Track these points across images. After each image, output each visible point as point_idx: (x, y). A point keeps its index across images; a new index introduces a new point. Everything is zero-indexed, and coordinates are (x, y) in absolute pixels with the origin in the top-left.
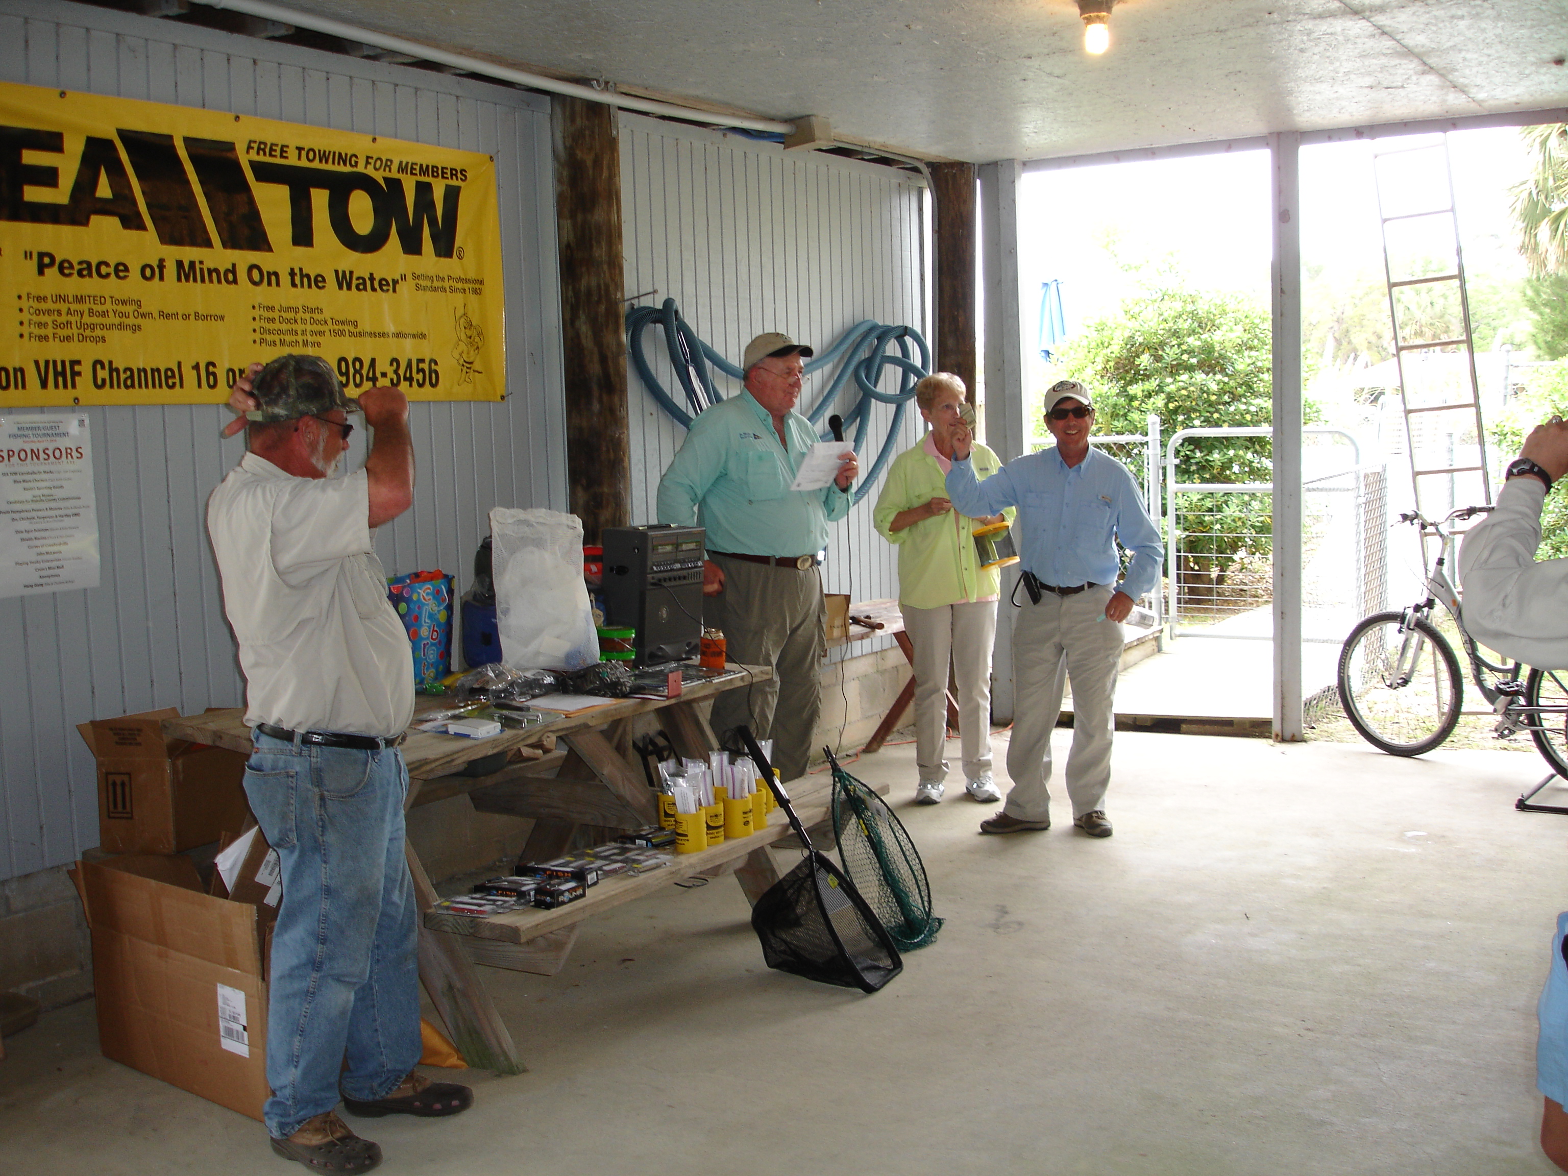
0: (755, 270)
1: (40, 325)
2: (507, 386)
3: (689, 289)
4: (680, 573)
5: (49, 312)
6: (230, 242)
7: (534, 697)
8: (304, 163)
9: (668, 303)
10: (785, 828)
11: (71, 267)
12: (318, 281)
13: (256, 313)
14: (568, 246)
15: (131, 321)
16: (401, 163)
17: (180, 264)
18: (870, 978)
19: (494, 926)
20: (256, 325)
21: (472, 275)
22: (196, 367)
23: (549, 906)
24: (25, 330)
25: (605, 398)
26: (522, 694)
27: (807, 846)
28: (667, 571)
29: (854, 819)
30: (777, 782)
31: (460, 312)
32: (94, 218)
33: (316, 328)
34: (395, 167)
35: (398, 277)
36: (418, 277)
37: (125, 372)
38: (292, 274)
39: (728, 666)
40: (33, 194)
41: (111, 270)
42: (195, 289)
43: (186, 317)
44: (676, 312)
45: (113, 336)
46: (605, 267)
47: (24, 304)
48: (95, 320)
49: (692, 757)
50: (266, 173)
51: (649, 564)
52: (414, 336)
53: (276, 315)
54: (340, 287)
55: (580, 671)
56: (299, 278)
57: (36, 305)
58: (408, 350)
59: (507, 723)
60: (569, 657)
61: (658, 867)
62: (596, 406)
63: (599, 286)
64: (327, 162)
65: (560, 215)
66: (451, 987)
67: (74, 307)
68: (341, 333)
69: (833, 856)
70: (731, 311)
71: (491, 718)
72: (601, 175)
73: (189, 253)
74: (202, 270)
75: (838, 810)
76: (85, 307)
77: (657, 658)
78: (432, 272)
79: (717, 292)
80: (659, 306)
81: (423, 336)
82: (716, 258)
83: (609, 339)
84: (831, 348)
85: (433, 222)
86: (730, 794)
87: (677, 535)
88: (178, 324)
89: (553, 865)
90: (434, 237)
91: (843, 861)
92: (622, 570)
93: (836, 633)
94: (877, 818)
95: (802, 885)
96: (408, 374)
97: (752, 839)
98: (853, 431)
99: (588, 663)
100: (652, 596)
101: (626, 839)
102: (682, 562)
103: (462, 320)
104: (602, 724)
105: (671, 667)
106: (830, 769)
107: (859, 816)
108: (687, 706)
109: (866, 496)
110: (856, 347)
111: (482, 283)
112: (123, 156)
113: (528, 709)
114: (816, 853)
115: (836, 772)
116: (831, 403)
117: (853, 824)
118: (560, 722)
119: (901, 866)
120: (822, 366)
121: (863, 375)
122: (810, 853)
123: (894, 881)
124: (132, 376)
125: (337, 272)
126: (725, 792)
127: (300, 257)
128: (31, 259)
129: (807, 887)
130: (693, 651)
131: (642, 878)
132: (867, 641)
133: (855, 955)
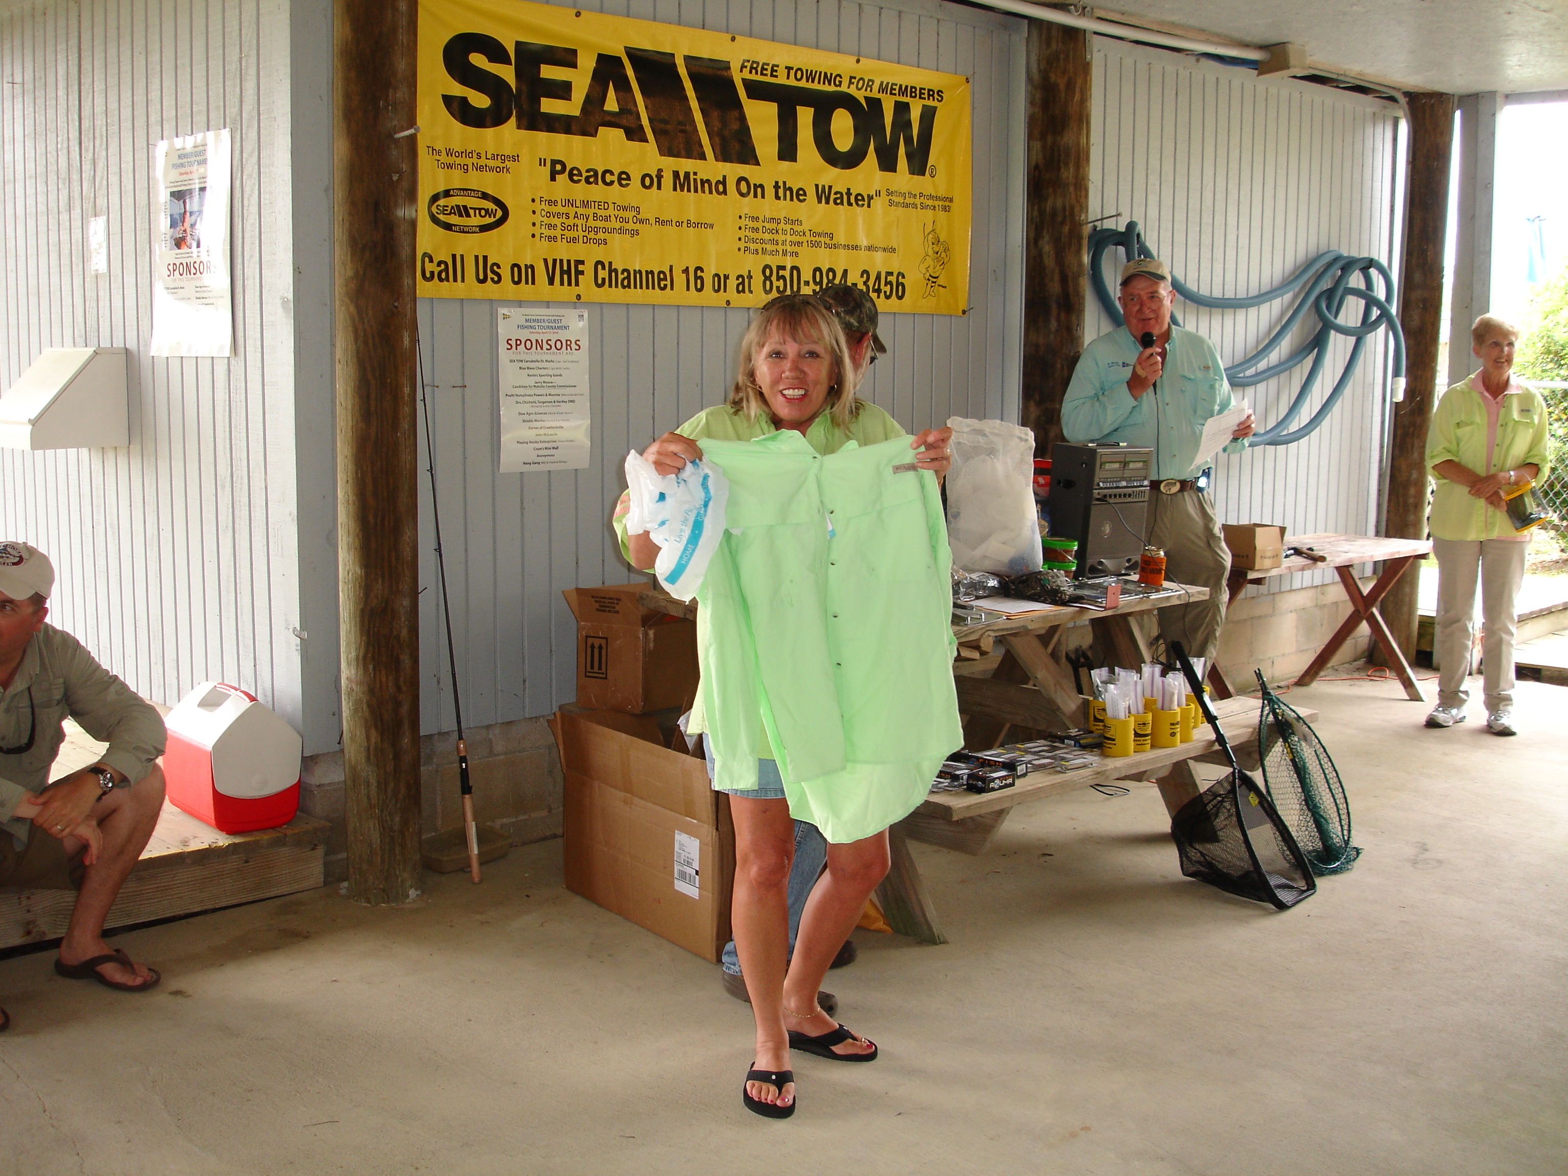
0: (1220, 196)
1: (550, 226)
2: (969, 302)
3: (1153, 213)
4: (1125, 490)
5: (559, 215)
6: (724, 155)
7: (978, 598)
8: (792, 82)
9: (1131, 226)
10: (1211, 743)
11: (580, 174)
12: (800, 195)
13: (743, 223)
14: (1037, 167)
15: (630, 226)
16: (882, 83)
17: (676, 174)
18: (1284, 896)
20: (742, 234)
21: (942, 193)
22: (686, 271)
23: (980, 791)
24: (537, 230)
25: (1063, 316)
26: (966, 594)
27: (1230, 763)
28: (1113, 488)
29: (1280, 743)
30: (1207, 699)
31: (929, 228)
32: (602, 131)
33: (795, 238)
34: (876, 87)
35: (873, 192)
36: (892, 194)
37: (623, 273)
38: (776, 187)
39: (1166, 584)
40: (549, 106)
41: (615, 178)
42: (690, 197)
43: (679, 224)
44: (1138, 235)
45: (616, 240)
46: (1072, 189)
47: (537, 207)
48: (599, 224)
49: (1124, 666)
50: (757, 91)
51: (1096, 480)
52: (885, 250)
53: (759, 225)
54: (820, 201)
55: (1021, 576)
56: (783, 191)
57: (547, 208)
58: (878, 263)
60: (1013, 562)
61: (1085, 766)
62: (1053, 325)
63: (1064, 208)
64: (813, 81)
65: (1030, 137)
67: (580, 211)
68: (816, 245)
69: (1257, 776)
70: (1193, 237)
72: (1072, 100)
73: (686, 165)
74: (695, 180)
75: (1264, 731)
76: (590, 212)
77: (1097, 571)
78: (905, 189)
79: (1180, 216)
80: (1122, 229)
81: (893, 250)
82: (1181, 182)
83: (1071, 259)
84: (1292, 277)
85: (908, 141)
86: (1159, 705)
88: (671, 230)
89: (987, 755)
90: (909, 156)
91: (1266, 781)
92: (1069, 484)
93: (1267, 563)
94: (1304, 744)
95: (1222, 801)
96: (876, 287)
97: (1178, 750)
98: (1309, 362)
99: (1032, 568)
100: (1096, 511)
101: (1056, 738)
102: (1129, 480)
103: (931, 236)
104: (1040, 628)
105: (1110, 581)
106: (1260, 694)
107: (1285, 740)
108: (1123, 619)
109: (1318, 428)
110: (1319, 277)
111: (951, 200)
112: (630, 73)
113: (972, 608)
114: (1240, 772)
115: (1266, 695)
116: (1288, 333)
117: (1278, 747)
118: (1002, 622)
119: (1323, 793)
120: (1282, 295)
121: (1324, 306)
122: (1233, 773)
123: (1315, 806)
124: (628, 277)
125: (817, 186)
126: (1155, 702)
127: (784, 171)
128: (545, 165)
129: (1227, 805)
130: (1132, 567)
131: (1069, 775)
132: (1308, 573)
133: (1270, 873)
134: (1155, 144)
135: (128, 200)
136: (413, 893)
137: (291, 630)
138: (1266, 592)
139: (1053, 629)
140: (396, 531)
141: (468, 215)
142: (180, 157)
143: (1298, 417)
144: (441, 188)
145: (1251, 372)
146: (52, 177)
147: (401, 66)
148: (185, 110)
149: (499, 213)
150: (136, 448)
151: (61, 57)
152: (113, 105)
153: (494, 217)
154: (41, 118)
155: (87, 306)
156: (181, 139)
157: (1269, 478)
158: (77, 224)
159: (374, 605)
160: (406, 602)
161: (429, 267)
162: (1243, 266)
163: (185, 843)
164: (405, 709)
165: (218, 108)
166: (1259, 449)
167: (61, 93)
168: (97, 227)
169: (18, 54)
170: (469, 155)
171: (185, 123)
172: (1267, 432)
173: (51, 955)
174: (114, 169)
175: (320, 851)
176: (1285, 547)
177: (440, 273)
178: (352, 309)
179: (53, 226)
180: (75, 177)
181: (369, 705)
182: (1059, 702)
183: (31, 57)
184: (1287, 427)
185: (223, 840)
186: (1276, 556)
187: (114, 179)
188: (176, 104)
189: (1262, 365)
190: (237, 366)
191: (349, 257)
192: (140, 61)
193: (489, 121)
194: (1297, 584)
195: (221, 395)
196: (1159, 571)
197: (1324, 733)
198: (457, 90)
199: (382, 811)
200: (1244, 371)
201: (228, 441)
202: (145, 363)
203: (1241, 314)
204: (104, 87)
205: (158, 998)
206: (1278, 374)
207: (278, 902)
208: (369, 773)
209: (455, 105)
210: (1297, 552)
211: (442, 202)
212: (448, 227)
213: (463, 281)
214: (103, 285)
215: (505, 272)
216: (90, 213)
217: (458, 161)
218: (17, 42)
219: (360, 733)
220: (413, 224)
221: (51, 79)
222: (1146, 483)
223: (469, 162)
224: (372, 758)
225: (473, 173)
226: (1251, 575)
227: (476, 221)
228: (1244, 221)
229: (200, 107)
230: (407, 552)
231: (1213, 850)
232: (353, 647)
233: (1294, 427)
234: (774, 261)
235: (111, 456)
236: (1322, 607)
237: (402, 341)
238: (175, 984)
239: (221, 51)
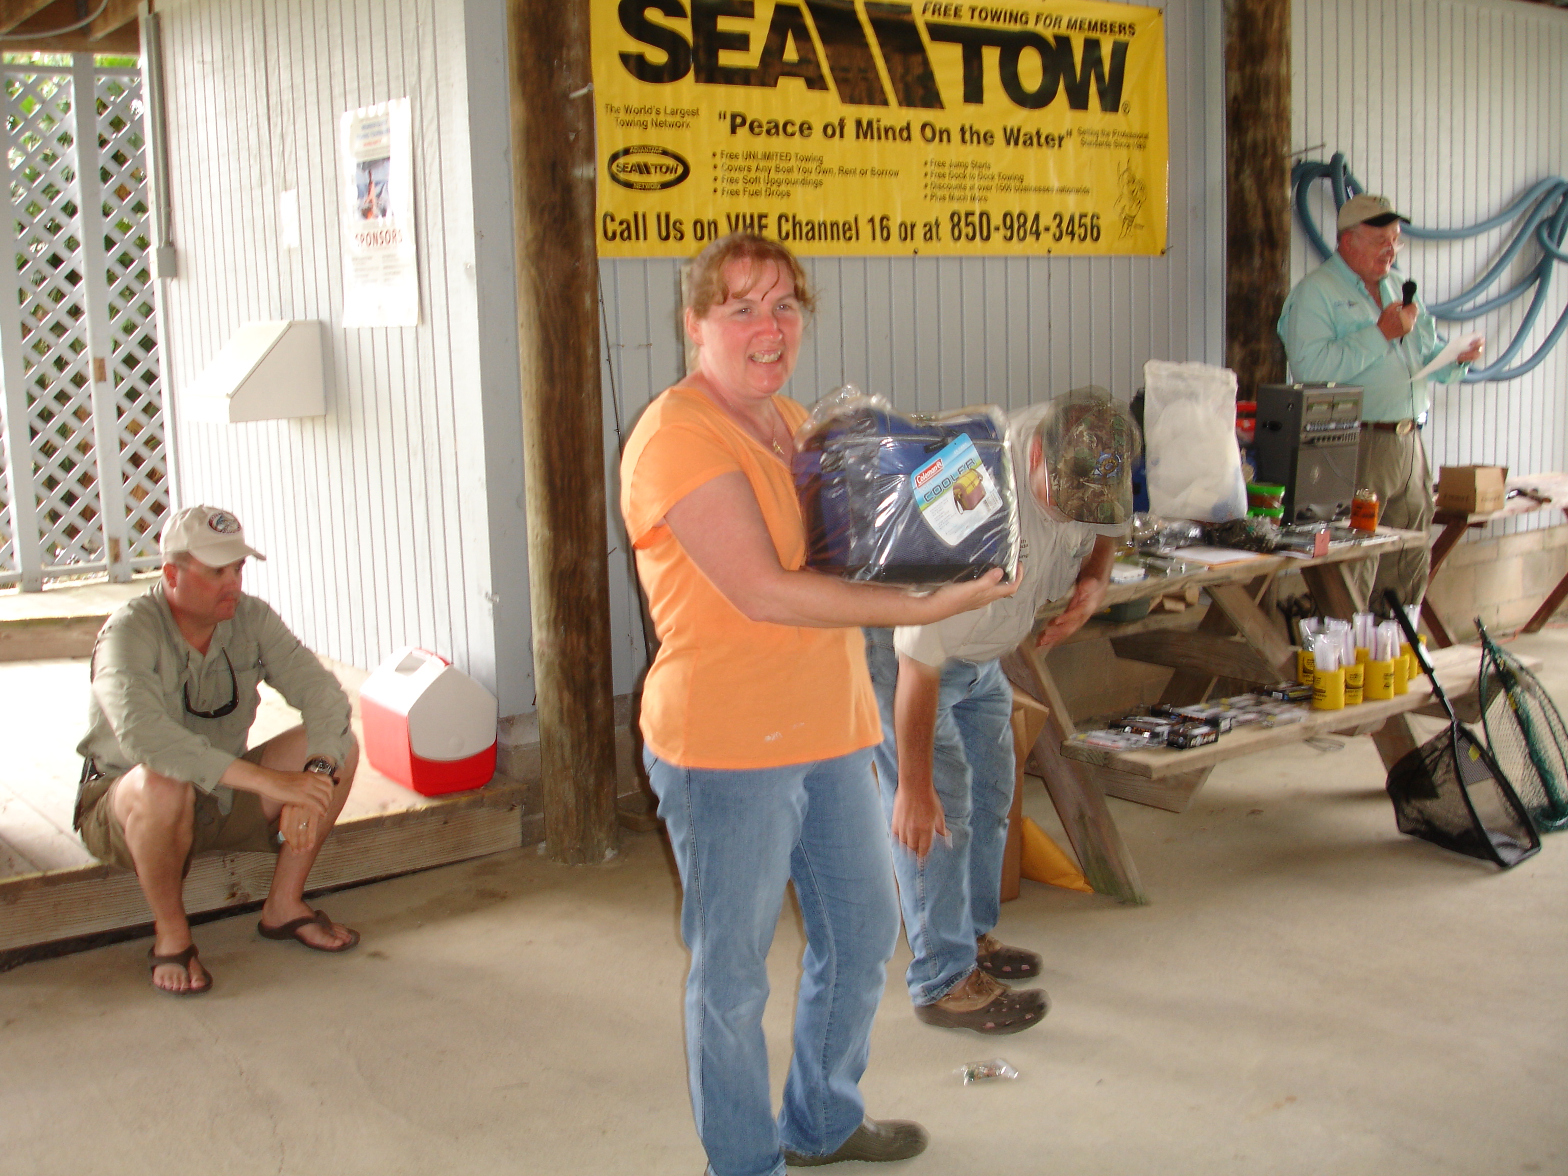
0: (1432, 123)
1: (732, 181)
2: (1168, 242)
3: (1360, 142)
4: (1333, 434)
5: (740, 169)
6: (907, 100)
7: (1178, 548)
8: (976, 23)
9: (1337, 158)
10: (1428, 696)
11: (760, 126)
12: (988, 138)
13: (929, 169)
14: (1235, 98)
15: (813, 177)
16: (1070, 21)
17: (859, 123)
18: (1506, 855)
19: (1125, 762)
20: (928, 180)
21: (1136, 129)
22: (872, 220)
23: (1181, 747)
24: (719, 185)
25: (1267, 253)
26: (1167, 544)
27: (1448, 715)
28: (1321, 431)
29: (1502, 694)
30: (1422, 649)
31: (1124, 167)
32: (782, 81)
33: (984, 183)
34: (1064, 23)
35: (1063, 133)
36: (1084, 133)
37: (807, 224)
38: (963, 130)
39: (1379, 530)
40: (727, 58)
41: (797, 128)
42: (872, 146)
43: (863, 173)
44: (1345, 167)
45: (799, 192)
46: (1272, 120)
47: (718, 161)
48: (781, 176)
49: (1335, 616)
50: (940, 33)
51: (1303, 424)
52: (1078, 191)
53: (946, 170)
54: (1008, 143)
55: (1226, 523)
56: (969, 135)
57: (729, 162)
58: (1071, 205)
59: (1151, 570)
60: (1216, 510)
61: (1292, 721)
62: (1257, 262)
63: (1265, 141)
64: (998, 20)
65: (1228, 67)
66: (1082, 816)
67: (762, 164)
68: (1006, 189)
69: (1477, 729)
70: (1404, 166)
71: (1136, 564)
72: (1271, 27)
73: (868, 112)
74: (878, 129)
75: (1485, 684)
76: (772, 164)
77: (1305, 517)
78: (1097, 127)
79: (1389, 146)
80: (1327, 160)
81: (1086, 191)
82: (1390, 110)
83: (1273, 193)
84: (1511, 206)
85: (1100, 78)
86: (1372, 656)
87: (1334, 395)
88: (854, 181)
89: (1190, 711)
90: (1102, 94)
91: (1487, 736)
92: (1275, 427)
93: (1489, 506)
94: (1527, 696)
95: (1441, 756)
96: (1070, 229)
97: (1392, 703)
98: (1531, 294)
99: (1235, 516)
100: (1303, 456)
101: (1261, 691)
102: (1339, 422)
103: (1125, 176)
104: (1248, 578)
105: (1321, 528)
106: (1480, 642)
107: (1508, 690)
108: (1335, 566)
109: (1542, 363)
110: (1539, 205)
111: (1146, 137)
112: (809, 21)
113: (1172, 559)
114: (1458, 725)
115: (1485, 643)
116: (1507, 264)
117: (1500, 699)
118: (1204, 572)
119: (1549, 747)
120: (1500, 224)
121: (1545, 235)
122: (1452, 724)
123: (1540, 760)
124: (813, 229)
125: (1005, 130)
126: (1367, 654)
127: (971, 114)
128: (725, 118)
129: (1446, 759)
130: (1342, 514)
131: (1275, 732)
132: (1533, 516)
133: (1493, 831)
134: (1360, 72)
135: (316, 174)
136: (609, 854)
137: (484, 594)
138: (1489, 535)
139: (1259, 580)
140: (583, 492)
141: (648, 172)
142: (364, 127)
143: (1520, 352)
144: (620, 147)
145: (1469, 306)
146: (244, 155)
147: (574, 25)
148: (366, 82)
149: (680, 170)
150: (331, 418)
151: (247, 35)
152: (298, 80)
153: (676, 172)
154: (231, 96)
155: (281, 280)
156: (363, 109)
157: (1490, 416)
158: (269, 199)
159: (563, 566)
160: (595, 564)
161: (611, 227)
162: (1457, 195)
163: (384, 806)
164: (596, 671)
165: (397, 78)
166: (1479, 387)
167: (249, 70)
168: (288, 199)
169: (206, 34)
170: (648, 111)
171: (367, 94)
172: (1487, 369)
173: (254, 918)
174: (301, 143)
175: (517, 812)
176: (1509, 488)
177: (622, 233)
178: (533, 272)
179: (246, 202)
180: (266, 152)
181: (561, 666)
182: (1268, 653)
183: (219, 36)
184: (1509, 362)
185: (420, 803)
186: (1498, 498)
187: (302, 153)
188: (358, 75)
189: (1481, 298)
190: (425, 332)
191: (528, 221)
192: (322, 34)
193: (666, 77)
194: (1522, 527)
195: (411, 363)
196: (1372, 516)
197: (1550, 682)
198: (634, 46)
199: (577, 772)
200: (1462, 304)
201: (418, 409)
202: (338, 333)
203: (1457, 247)
204: (289, 61)
205: (356, 961)
206: (1499, 306)
207: (476, 863)
208: (564, 735)
209: (632, 63)
210: (1521, 493)
211: (621, 161)
212: (629, 185)
213: (645, 238)
214: (296, 258)
215: (688, 229)
216: (280, 188)
217: (637, 118)
218: (206, 22)
219: (553, 696)
220: (592, 184)
221: (239, 57)
222: (1356, 424)
223: (648, 118)
224: (566, 719)
225: (652, 130)
226: (1472, 519)
227: (656, 178)
228: (1458, 149)
229: (380, 78)
230: (595, 514)
231: (1432, 807)
232: (543, 611)
233: (1516, 362)
234: (962, 208)
235: (308, 426)
236: (1550, 550)
237: (584, 303)
238: (371, 946)
239: (398, 21)
